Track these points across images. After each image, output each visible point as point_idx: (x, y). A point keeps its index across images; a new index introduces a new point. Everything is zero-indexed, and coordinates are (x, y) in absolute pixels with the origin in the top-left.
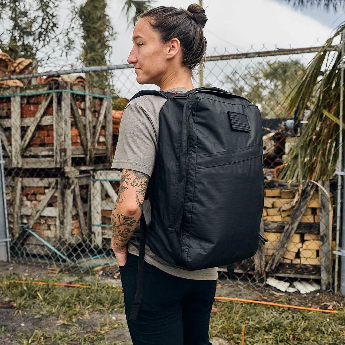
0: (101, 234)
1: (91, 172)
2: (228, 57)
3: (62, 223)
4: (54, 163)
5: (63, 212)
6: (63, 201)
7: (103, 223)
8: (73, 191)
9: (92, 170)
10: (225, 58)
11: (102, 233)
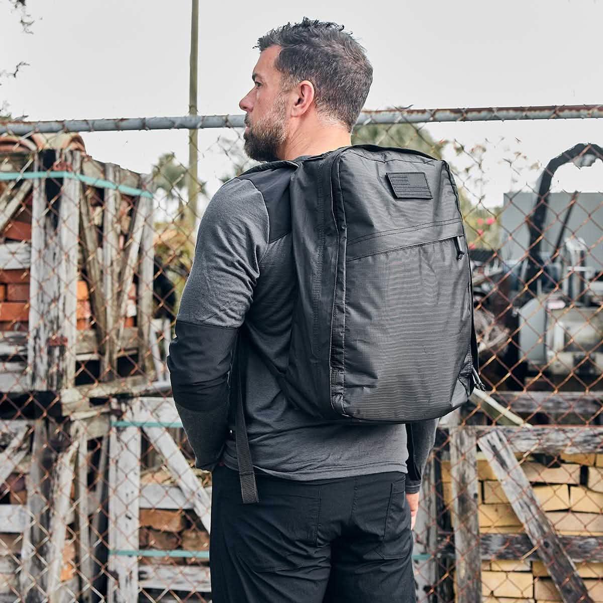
0: (135, 576)
1: (114, 401)
2: (574, 113)
3: (41, 550)
4: (28, 379)
5: (46, 519)
6: (47, 489)
7: (143, 547)
8: (75, 460)
9: (115, 396)
10: (567, 112)
11: (140, 573)
